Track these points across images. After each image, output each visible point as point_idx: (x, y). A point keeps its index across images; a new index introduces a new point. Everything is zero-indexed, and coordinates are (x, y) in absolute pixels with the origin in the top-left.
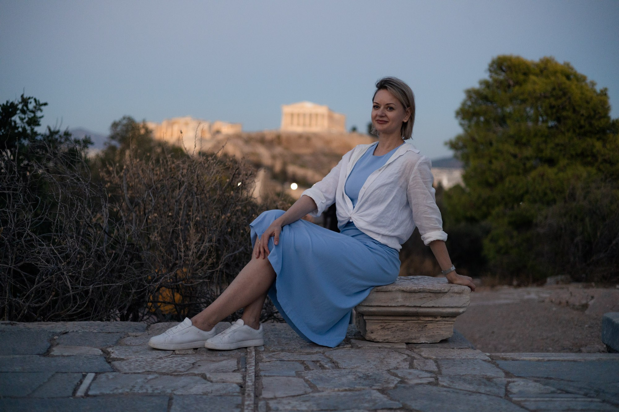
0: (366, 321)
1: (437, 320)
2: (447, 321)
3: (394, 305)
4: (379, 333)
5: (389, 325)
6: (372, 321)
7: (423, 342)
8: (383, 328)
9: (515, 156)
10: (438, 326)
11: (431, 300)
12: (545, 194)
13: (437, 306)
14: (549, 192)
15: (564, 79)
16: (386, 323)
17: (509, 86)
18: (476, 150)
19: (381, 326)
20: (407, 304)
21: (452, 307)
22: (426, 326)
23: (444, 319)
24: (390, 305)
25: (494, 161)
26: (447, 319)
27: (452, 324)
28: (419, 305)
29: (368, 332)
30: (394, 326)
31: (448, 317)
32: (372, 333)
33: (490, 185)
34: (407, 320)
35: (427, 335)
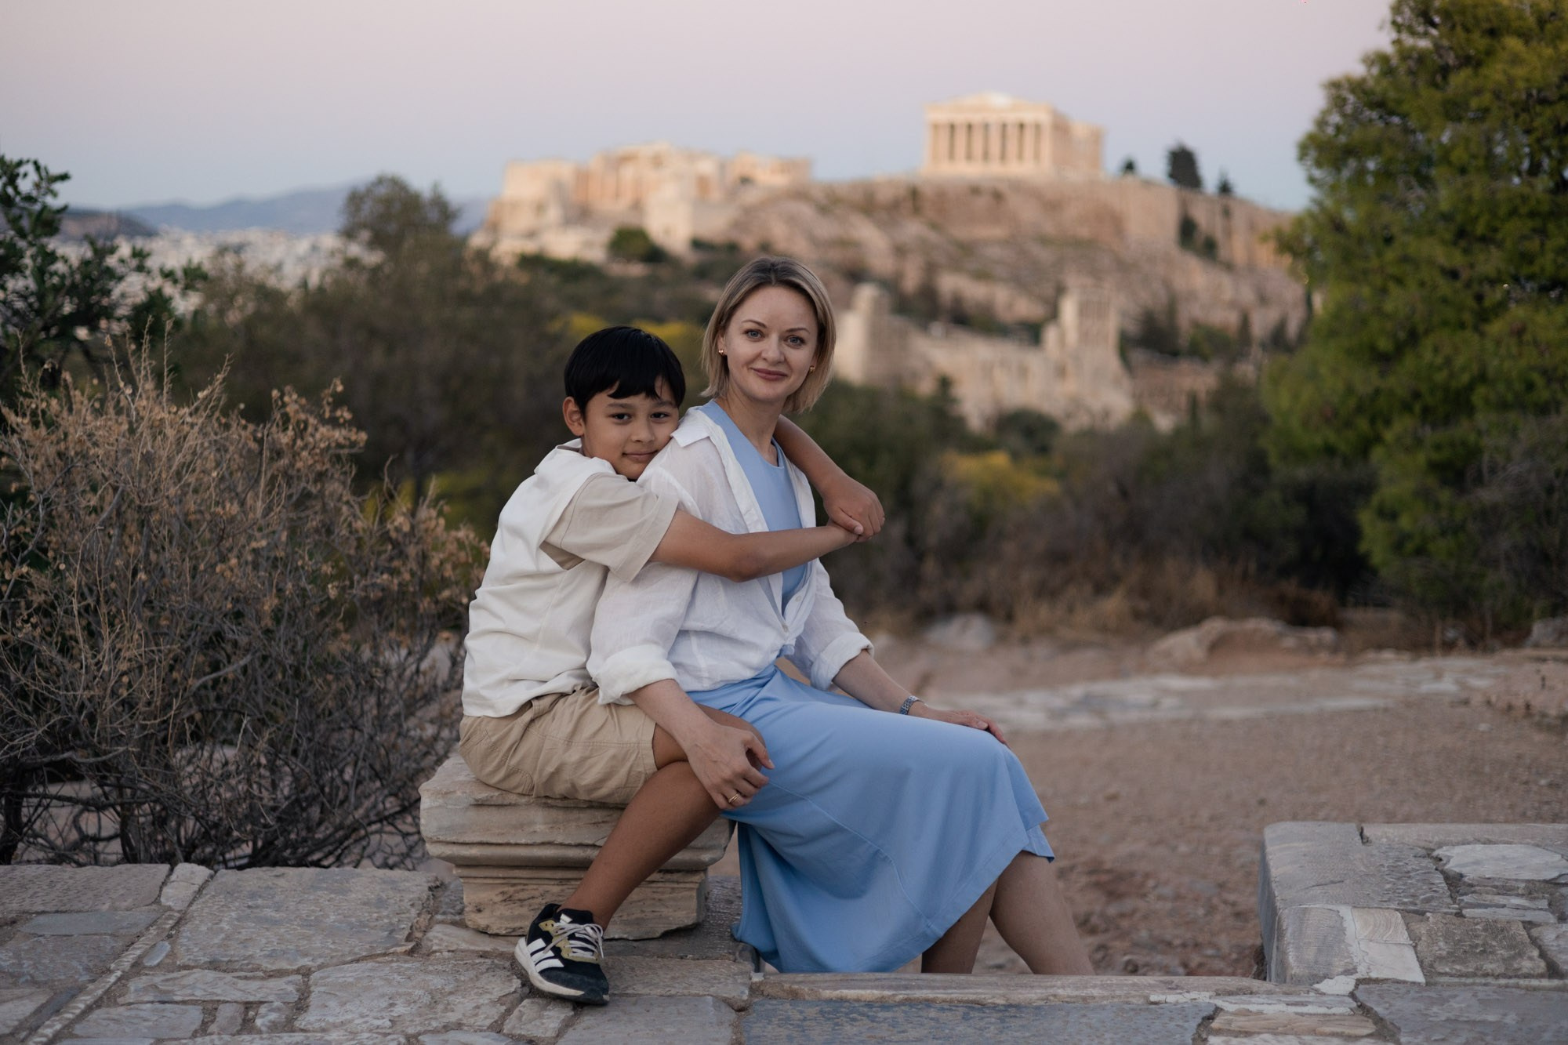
0: (462, 880)
2: (678, 883)
3: (523, 841)
4: (498, 913)
5: (522, 890)
6: (478, 881)
7: (616, 937)
8: (508, 899)
9: (1453, 274)
10: (655, 896)
14: (1538, 379)
16: (513, 885)
17: (1444, 70)
19: (503, 893)
20: (559, 840)
23: (668, 876)
24: (512, 841)
26: (675, 876)
27: (692, 889)
28: (590, 842)
29: (468, 909)
30: (536, 893)
31: (678, 871)
32: (479, 911)
33: (1384, 360)
34: (568, 880)
35: (625, 918)
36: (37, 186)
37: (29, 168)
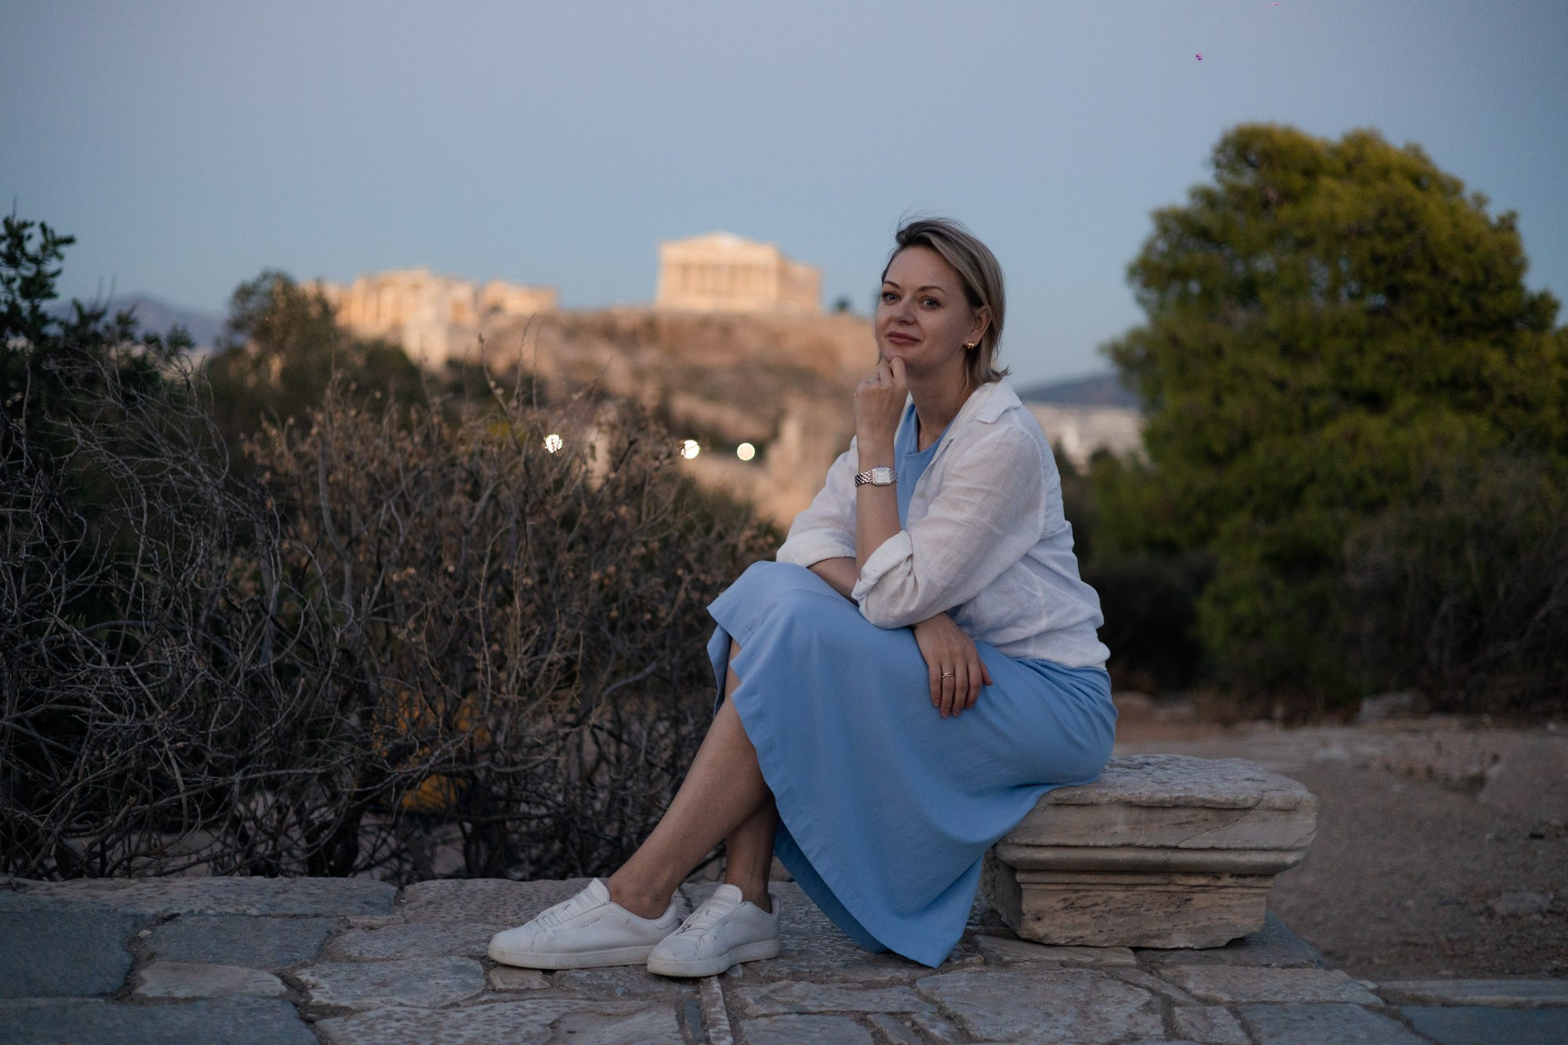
0: (1023, 886)
1: (1220, 883)
2: (1249, 887)
3: (1103, 843)
4: (1058, 922)
5: (1086, 896)
6: (1039, 887)
7: (1182, 946)
8: (1070, 907)
9: (1281, 385)
10: (1223, 902)
11: (1208, 830)
12: (1360, 484)
13: (1224, 846)
14: (1370, 480)
15: (1408, 187)
16: (1078, 891)
17: (1266, 204)
18: (1182, 368)
19: (1065, 900)
20: (1141, 841)
21: (1265, 850)
22: (1190, 900)
23: (1241, 881)
24: (1091, 843)
25: (1227, 398)
26: (1249, 881)
27: (1261, 895)
28: (1173, 844)
29: (1026, 917)
30: (1100, 900)
31: (1252, 875)
32: (1039, 919)
33: (1213, 459)
34: (1135, 885)
35: (1190, 926)
36: (44, 248)
37: (36, 231)
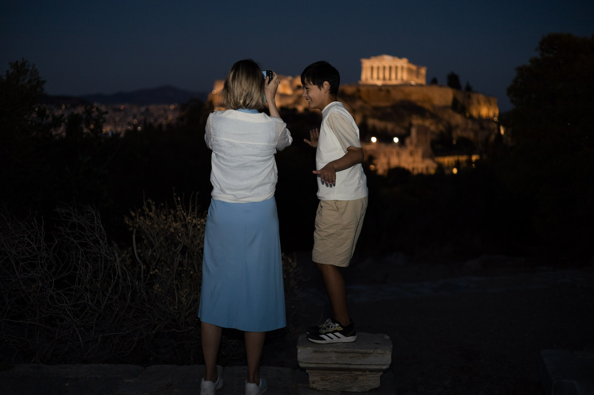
0: (309, 374)
1: (366, 374)
2: (375, 375)
3: (329, 363)
4: (319, 384)
5: (327, 377)
6: (313, 374)
7: (356, 391)
8: (323, 380)
10: (368, 379)
11: (359, 359)
13: (364, 364)
16: (324, 375)
19: (321, 378)
20: (340, 362)
21: (377, 365)
22: (358, 378)
23: (372, 373)
24: (326, 363)
26: (374, 373)
28: (349, 363)
29: (310, 382)
30: (331, 378)
32: (314, 383)
34: (341, 374)
35: (358, 385)
